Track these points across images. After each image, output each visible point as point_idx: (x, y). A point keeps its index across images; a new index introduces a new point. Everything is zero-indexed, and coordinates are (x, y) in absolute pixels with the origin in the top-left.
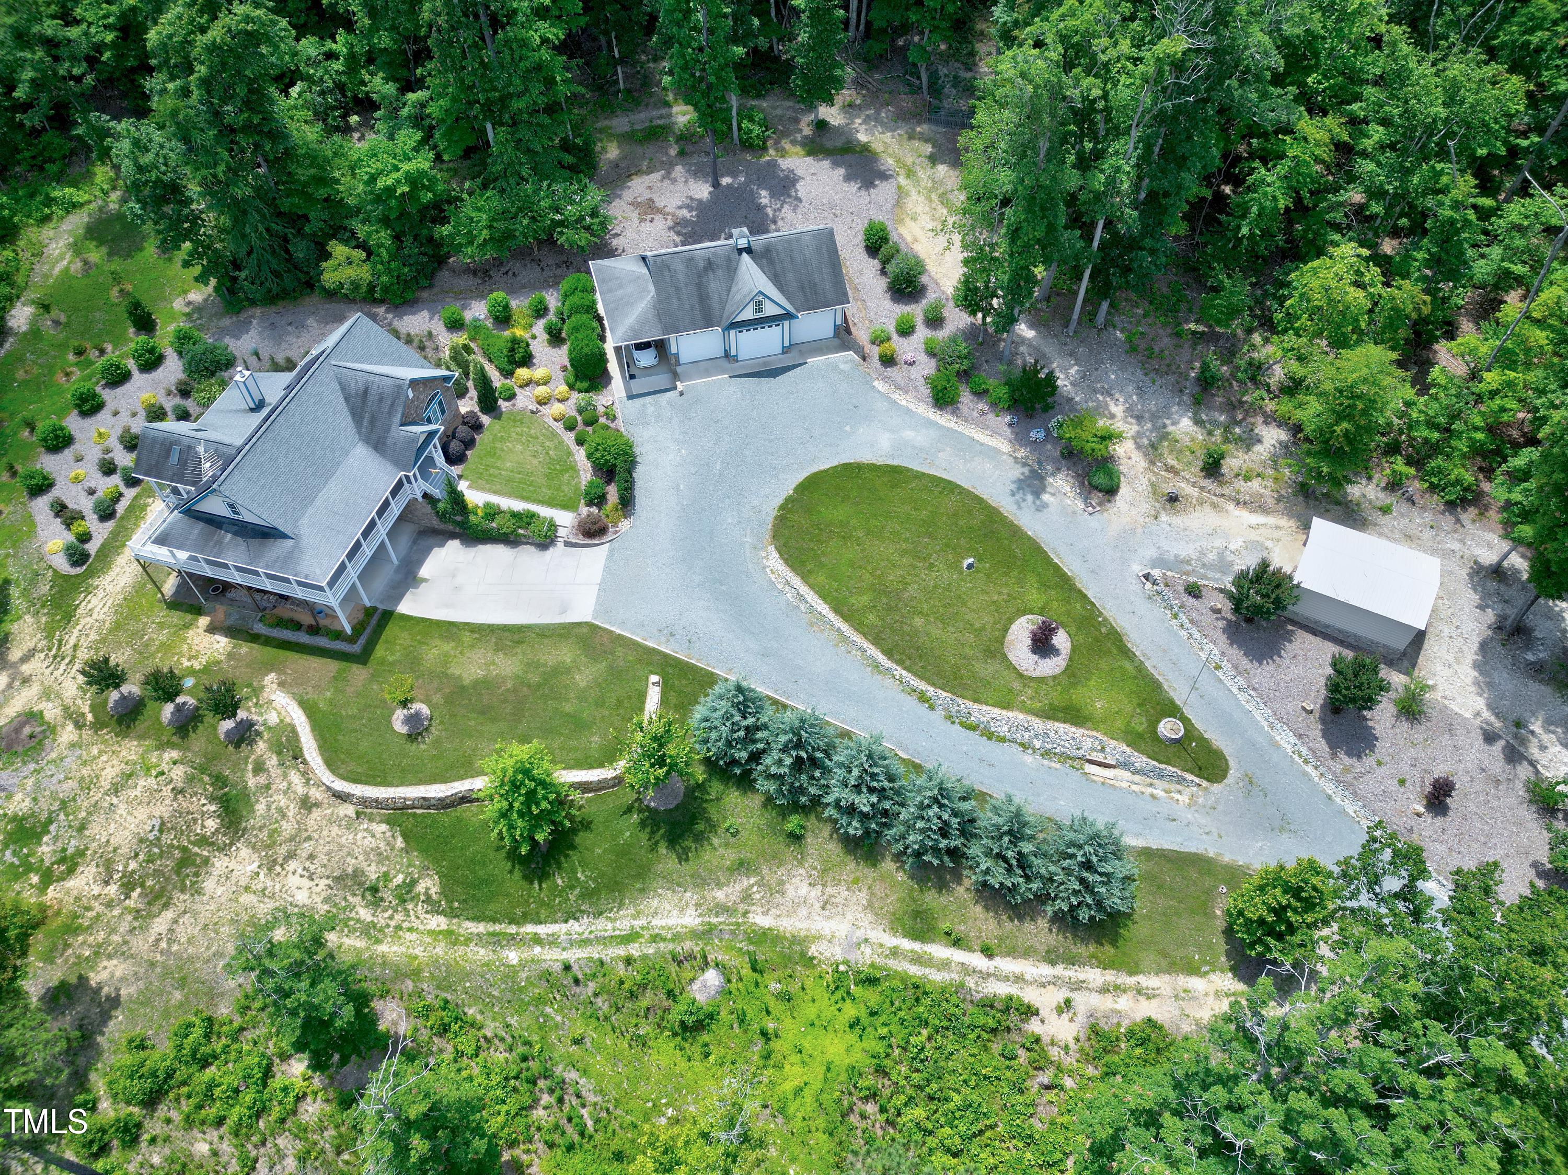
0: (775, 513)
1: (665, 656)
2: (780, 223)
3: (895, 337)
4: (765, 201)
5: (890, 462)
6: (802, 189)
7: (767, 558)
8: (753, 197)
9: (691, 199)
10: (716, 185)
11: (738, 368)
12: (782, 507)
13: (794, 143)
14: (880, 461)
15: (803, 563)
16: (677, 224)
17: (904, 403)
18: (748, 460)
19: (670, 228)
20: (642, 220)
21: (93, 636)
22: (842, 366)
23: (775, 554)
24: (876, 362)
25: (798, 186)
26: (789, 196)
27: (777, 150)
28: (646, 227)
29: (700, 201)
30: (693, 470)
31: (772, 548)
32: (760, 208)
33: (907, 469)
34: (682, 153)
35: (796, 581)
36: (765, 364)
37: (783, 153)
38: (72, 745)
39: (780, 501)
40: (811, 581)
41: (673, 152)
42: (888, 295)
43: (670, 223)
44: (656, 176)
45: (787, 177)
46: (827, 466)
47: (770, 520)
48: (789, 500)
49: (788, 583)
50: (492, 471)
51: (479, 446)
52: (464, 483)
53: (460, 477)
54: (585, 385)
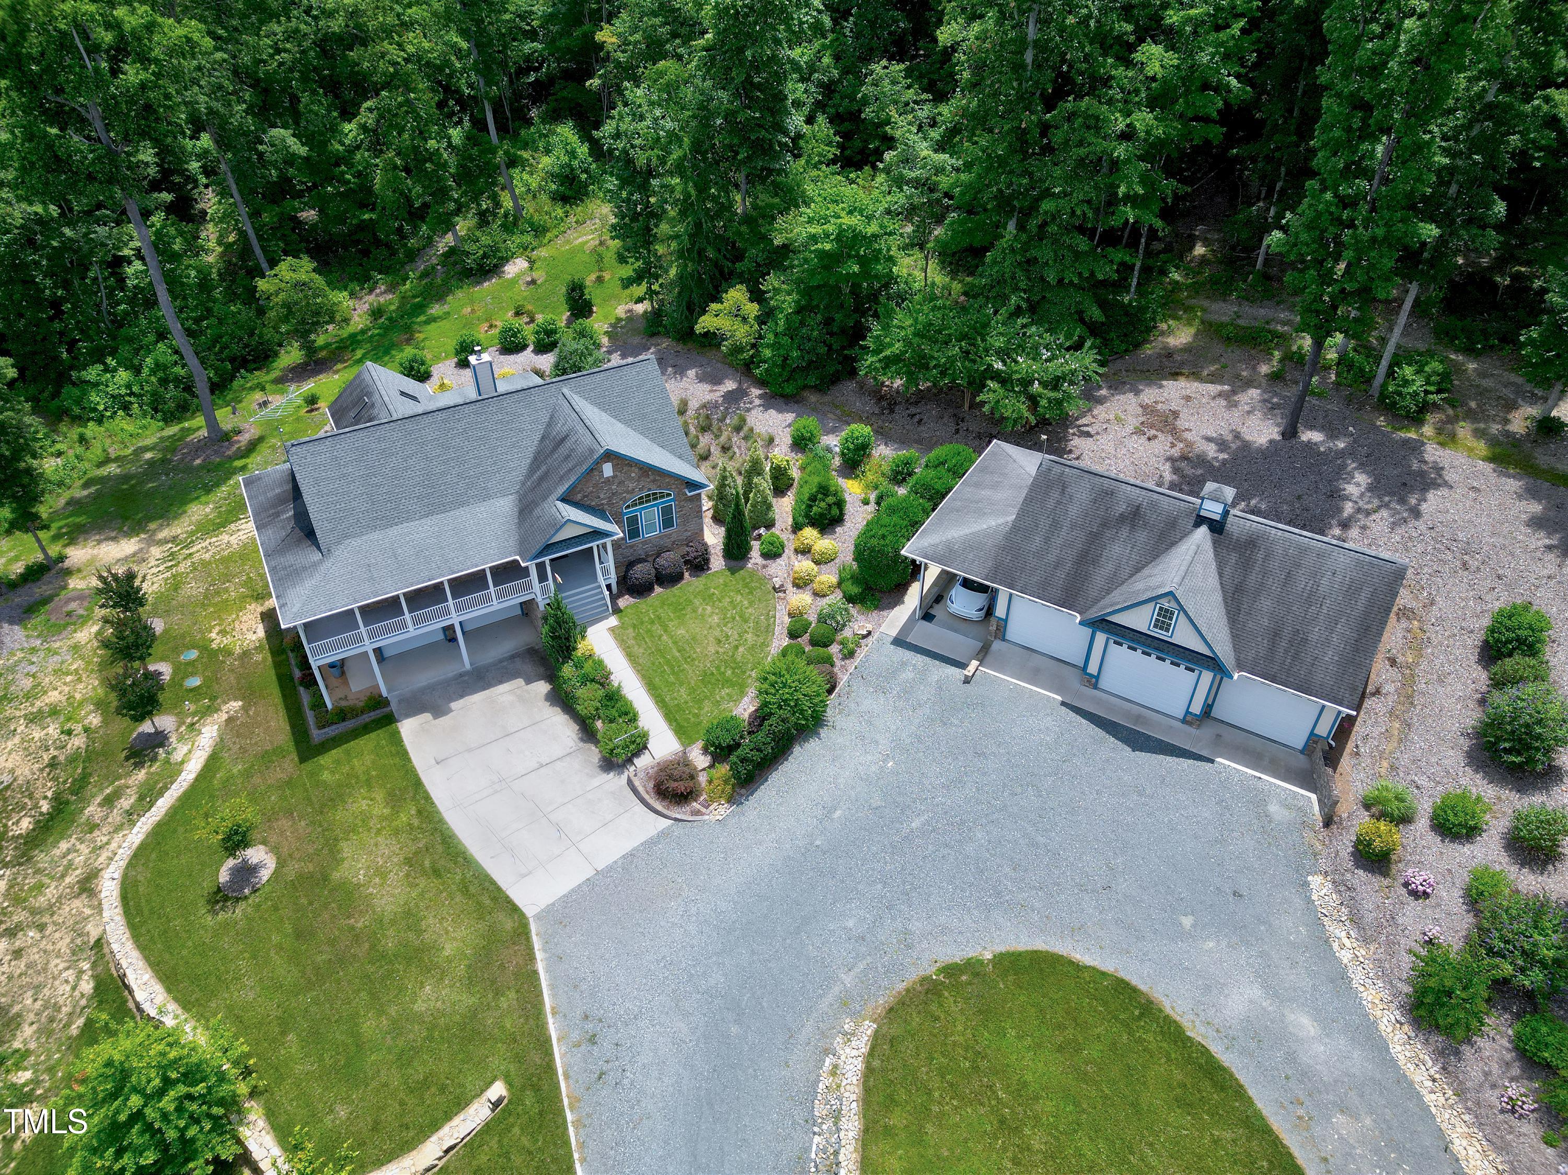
0: (931, 970)
1: (550, 1067)
2: (1354, 532)
3: (1422, 823)
4: (1351, 489)
5: (1217, 1049)
6: (1433, 502)
7: (848, 1037)
8: (1340, 473)
9: (1237, 436)
10: (1290, 433)
11: (1088, 699)
12: (951, 970)
13: (1479, 434)
14: (1196, 1031)
15: (891, 1102)
16: (1184, 458)
17: (1345, 956)
18: (969, 848)
19: (1170, 459)
20: (1138, 432)
22: (1273, 808)
23: (862, 1044)
24: (1345, 845)
25: (1430, 495)
26: (1402, 501)
27: (1439, 431)
28: (1138, 444)
29: (1246, 445)
31: (868, 1028)
32: (1335, 496)
33: (1239, 1092)
34: (1275, 377)
35: (851, 1127)
36: (1138, 718)
37: (1447, 438)
39: (957, 955)
40: (874, 1151)
41: (1264, 369)
42: (1465, 744)
43: (1175, 452)
44: (1214, 389)
45: (1422, 474)
46: (1087, 959)
47: (913, 975)
48: (972, 967)
49: (837, 1116)
50: (657, 629)
51: (676, 590)
52: (613, 621)
53: (617, 611)
54: (855, 590)
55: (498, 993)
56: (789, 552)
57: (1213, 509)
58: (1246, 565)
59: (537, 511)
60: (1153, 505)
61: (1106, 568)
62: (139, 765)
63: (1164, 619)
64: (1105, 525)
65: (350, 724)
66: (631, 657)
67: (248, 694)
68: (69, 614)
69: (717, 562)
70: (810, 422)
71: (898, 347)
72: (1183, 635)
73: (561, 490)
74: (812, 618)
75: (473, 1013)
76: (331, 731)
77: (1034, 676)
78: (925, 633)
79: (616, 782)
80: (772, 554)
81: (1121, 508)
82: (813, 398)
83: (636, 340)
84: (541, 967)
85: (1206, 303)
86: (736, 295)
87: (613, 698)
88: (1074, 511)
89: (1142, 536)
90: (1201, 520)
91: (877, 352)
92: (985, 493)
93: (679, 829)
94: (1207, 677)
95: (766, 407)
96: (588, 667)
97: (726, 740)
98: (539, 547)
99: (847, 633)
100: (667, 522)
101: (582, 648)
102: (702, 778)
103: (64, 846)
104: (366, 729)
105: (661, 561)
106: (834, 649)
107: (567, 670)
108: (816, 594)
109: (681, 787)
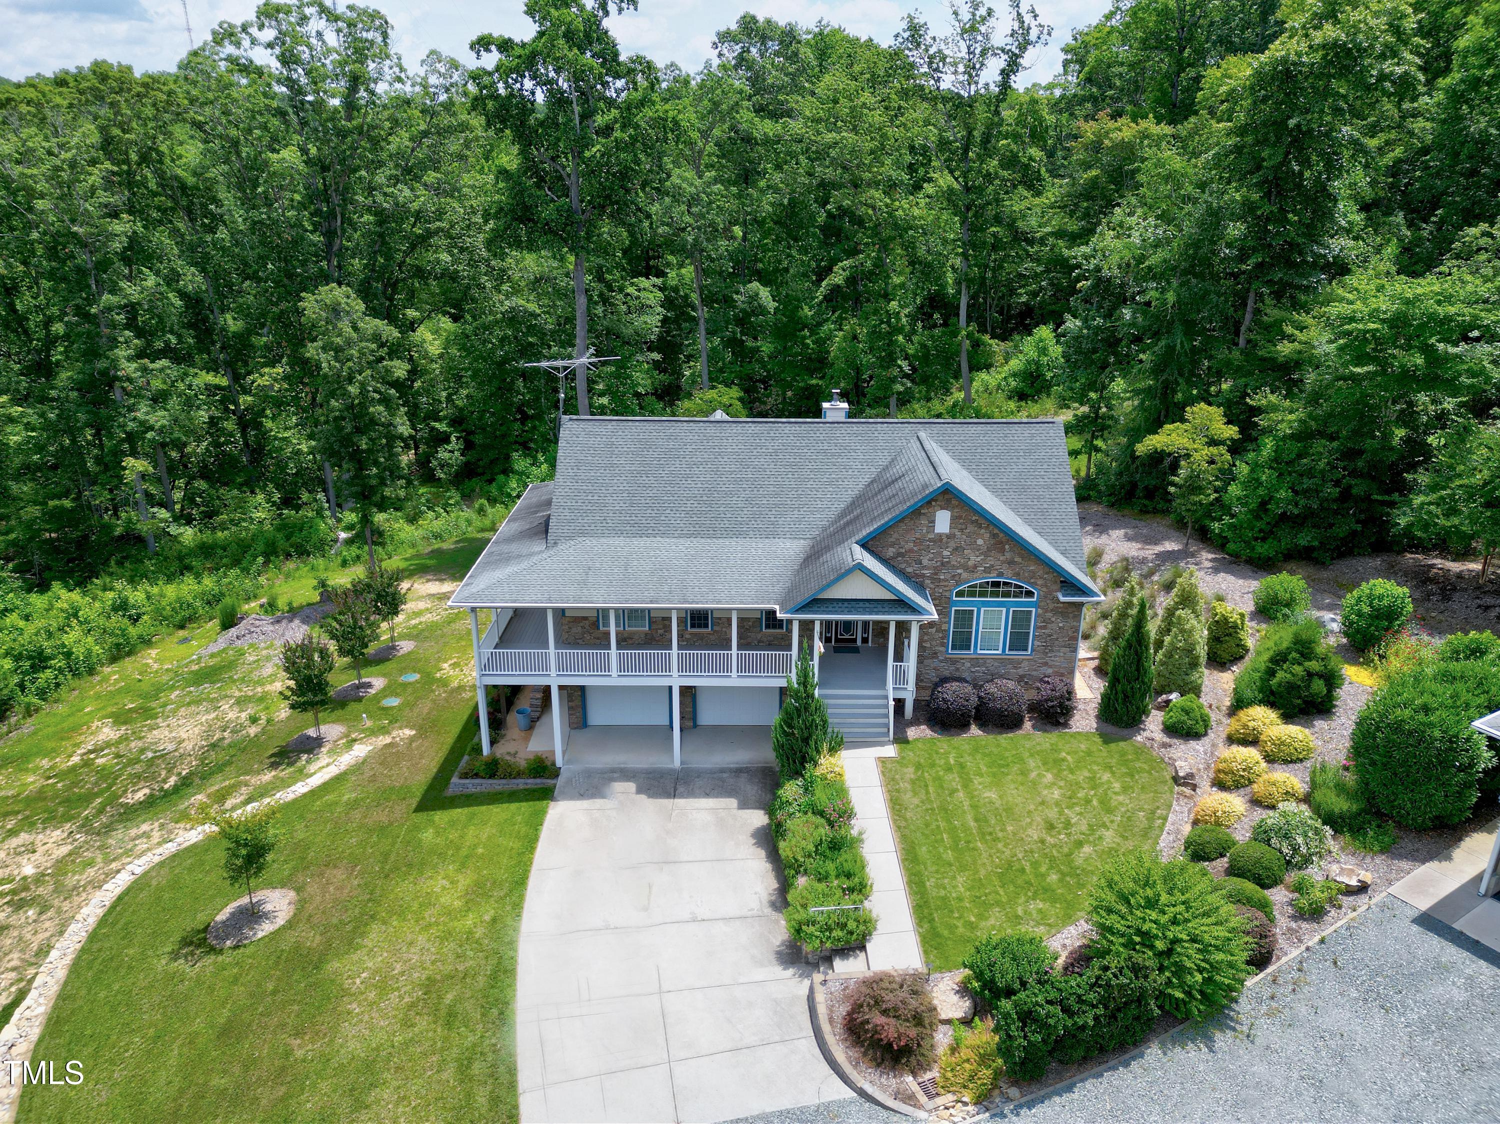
50: (953, 780)
51: (1005, 739)
52: (890, 751)
53: (900, 739)
54: (1341, 805)
56: (1216, 734)
59: (826, 553)
62: (275, 765)
65: (496, 785)
66: (896, 806)
67: (427, 727)
69: (1084, 721)
70: (1293, 588)
74: (1241, 835)
76: (473, 786)
80: (1184, 732)
87: (839, 848)
93: (860, 1116)
95: (1220, 570)
96: (821, 796)
97: (1007, 974)
98: (806, 596)
99: (1314, 873)
100: (1018, 641)
101: (826, 763)
102: (942, 1038)
104: (513, 797)
105: (991, 688)
106: (1278, 896)
107: (791, 790)
108: (1256, 802)
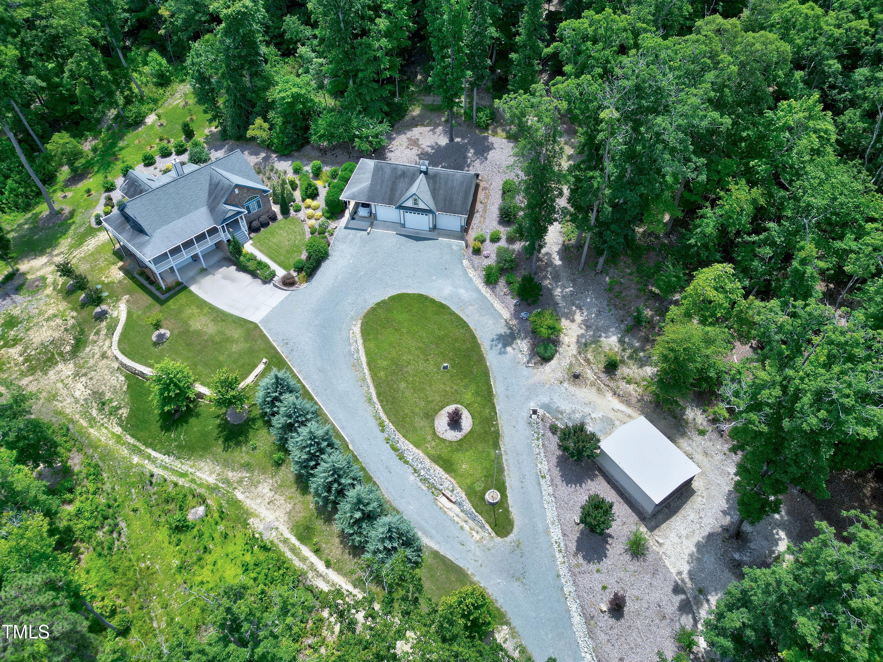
0: (373, 305)
1: (277, 352)
2: (471, 168)
3: (488, 241)
4: (470, 155)
5: (443, 302)
6: (491, 155)
7: (355, 325)
8: (467, 150)
9: (437, 144)
10: (451, 140)
11: (403, 231)
12: (378, 304)
13: (503, 130)
14: (438, 299)
15: (369, 334)
16: (422, 154)
17: (471, 276)
18: (377, 276)
19: (418, 155)
20: (407, 148)
21: (82, 255)
22: (454, 247)
23: (359, 325)
24: (471, 249)
25: (490, 153)
26: (483, 156)
27: (493, 131)
28: (408, 151)
29: (440, 146)
30: (349, 271)
31: (360, 322)
32: (465, 158)
33: (448, 308)
34: (447, 121)
35: (360, 341)
36: (417, 233)
37: (495, 133)
38: (47, 296)
39: (378, 300)
40: (367, 345)
41: (443, 119)
42: (498, 219)
43: (419, 152)
44: (428, 128)
45: (488, 146)
46: (411, 292)
47: (368, 308)
48: (383, 302)
49: (356, 341)
50: (266, 241)
51: (269, 228)
52: (251, 242)
53: (251, 238)
54: (328, 215)
55: (256, 341)
56: (303, 208)
57: (423, 168)
58: (435, 182)
59: (217, 209)
60: (408, 170)
61: (399, 191)
62: (102, 321)
63: (416, 202)
64: (396, 179)
65: (173, 292)
66: (261, 251)
67: (129, 292)
68: (37, 286)
69: (280, 217)
70: (298, 163)
71: (322, 132)
72: (422, 206)
73: (223, 200)
74: (317, 227)
75: (251, 347)
76: (167, 295)
77: (387, 228)
78: (353, 224)
79: (270, 286)
80: (298, 210)
81: (400, 173)
82: (296, 154)
83: (218, 143)
84: (265, 332)
85: (423, 98)
86: (259, 121)
87: (260, 263)
88: (387, 176)
89: (407, 180)
90: (421, 172)
91: (315, 134)
92: (361, 176)
93: (293, 292)
94: (431, 215)
95: (279, 160)
96: (248, 257)
97: (300, 266)
98: (221, 221)
99: (329, 228)
100: (259, 206)
101: (244, 251)
102: (296, 279)
103: (88, 349)
104: (179, 292)
105: (261, 219)
106: (327, 234)
107: (242, 258)
108: (316, 219)
109: (291, 281)
